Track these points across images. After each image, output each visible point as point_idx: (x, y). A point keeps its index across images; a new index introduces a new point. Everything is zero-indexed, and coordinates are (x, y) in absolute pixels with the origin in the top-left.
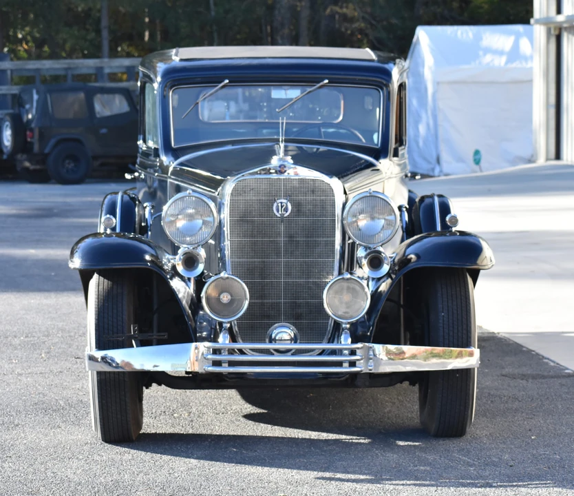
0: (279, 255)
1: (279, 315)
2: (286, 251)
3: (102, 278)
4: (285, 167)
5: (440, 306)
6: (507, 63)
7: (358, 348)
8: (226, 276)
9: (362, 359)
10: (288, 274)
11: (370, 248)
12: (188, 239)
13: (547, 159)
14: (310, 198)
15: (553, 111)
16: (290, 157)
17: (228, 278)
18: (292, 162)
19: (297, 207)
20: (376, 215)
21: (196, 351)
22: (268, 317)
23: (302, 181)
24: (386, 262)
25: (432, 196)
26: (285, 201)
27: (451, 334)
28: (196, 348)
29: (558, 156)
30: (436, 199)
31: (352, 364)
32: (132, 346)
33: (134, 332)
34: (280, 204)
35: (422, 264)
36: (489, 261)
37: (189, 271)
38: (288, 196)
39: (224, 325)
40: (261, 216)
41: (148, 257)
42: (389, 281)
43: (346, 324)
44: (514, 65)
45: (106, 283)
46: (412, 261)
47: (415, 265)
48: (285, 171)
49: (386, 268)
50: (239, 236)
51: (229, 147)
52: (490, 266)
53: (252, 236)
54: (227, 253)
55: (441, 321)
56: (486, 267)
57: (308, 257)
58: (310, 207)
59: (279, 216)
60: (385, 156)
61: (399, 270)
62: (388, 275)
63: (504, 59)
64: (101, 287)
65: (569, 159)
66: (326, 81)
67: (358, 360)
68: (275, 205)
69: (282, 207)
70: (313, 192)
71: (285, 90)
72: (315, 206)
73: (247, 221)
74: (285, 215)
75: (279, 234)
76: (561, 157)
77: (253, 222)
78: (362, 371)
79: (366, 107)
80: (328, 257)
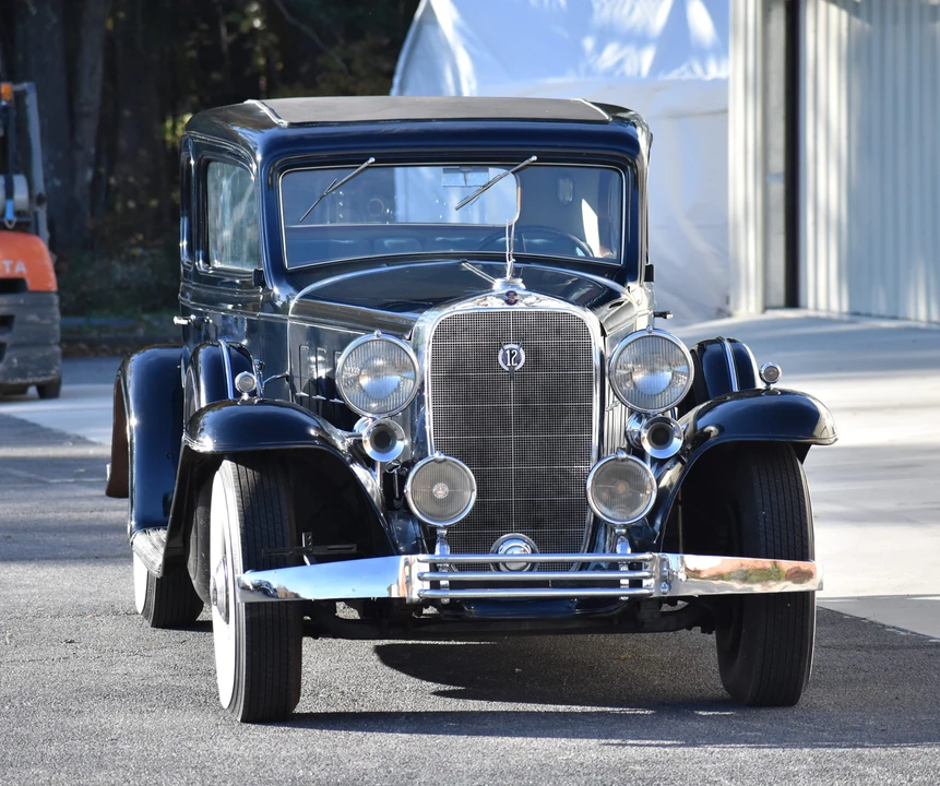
0: (506, 430)
1: (510, 520)
2: (518, 422)
3: (242, 468)
4: (516, 294)
5: (759, 501)
6: (657, 67)
7: (646, 560)
8: (443, 457)
9: (650, 577)
10: (521, 459)
11: (647, 416)
12: (374, 405)
13: (766, 308)
14: (553, 341)
15: (778, 189)
16: (521, 280)
17: (445, 460)
18: (523, 286)
19: (535, 355)
20: (657, 366)
21: (407, 568)
22: (492, 524)
23: (541, 315)
24: (676, 434)
25: (719, 341)
26: (516, 347)
27: (778, 541)
28: (407, 563)
29: (793, 299)
30: (728, 346)
31: (636, 583)
32: (304, 564)
33: (307, 543)
34: (508, 352)
35: (729, 438)
36: (831, 432)
37: (383, 452)
38: (520, 339)
39: (439, 532)
40: (479, 370)
41: (313, 432)
42: (679, 465)
43: (620, 527)
44: (674, 75)
45: (250, 474)
46: (712, 435)
47: (717, 440)
48: (516, 301)
49: (677, 444)
50: (446, 401)
51: (385, 269)
52: (832, 440)
53: (467, 400)
54: (429, 427)
55: (761, 524)
56: (827, 442)
57: (551, 432)
58: (554, 355)
59: (507, 369)
60: (634, 279)
61: (693, 449)
62: (677, 458)
63: (648, 57)
64: (243, 480)
65: (822, 305)
66: (534, 158)
67: (646, 578)
68: (501, 352)
69: (512, 355)
70: (558, 331)
71: (464, 173)
72: (562, 352)
73: (459, 379)
74: (516, 369)
75: (508, 396)
76: (802, 301)
77: (467, 379)
78: (651, 594)
79: (561, 198)
80: (582, 432)
